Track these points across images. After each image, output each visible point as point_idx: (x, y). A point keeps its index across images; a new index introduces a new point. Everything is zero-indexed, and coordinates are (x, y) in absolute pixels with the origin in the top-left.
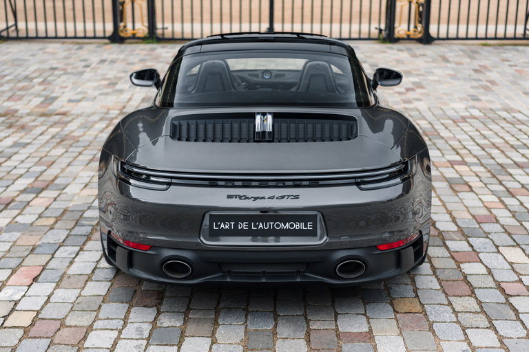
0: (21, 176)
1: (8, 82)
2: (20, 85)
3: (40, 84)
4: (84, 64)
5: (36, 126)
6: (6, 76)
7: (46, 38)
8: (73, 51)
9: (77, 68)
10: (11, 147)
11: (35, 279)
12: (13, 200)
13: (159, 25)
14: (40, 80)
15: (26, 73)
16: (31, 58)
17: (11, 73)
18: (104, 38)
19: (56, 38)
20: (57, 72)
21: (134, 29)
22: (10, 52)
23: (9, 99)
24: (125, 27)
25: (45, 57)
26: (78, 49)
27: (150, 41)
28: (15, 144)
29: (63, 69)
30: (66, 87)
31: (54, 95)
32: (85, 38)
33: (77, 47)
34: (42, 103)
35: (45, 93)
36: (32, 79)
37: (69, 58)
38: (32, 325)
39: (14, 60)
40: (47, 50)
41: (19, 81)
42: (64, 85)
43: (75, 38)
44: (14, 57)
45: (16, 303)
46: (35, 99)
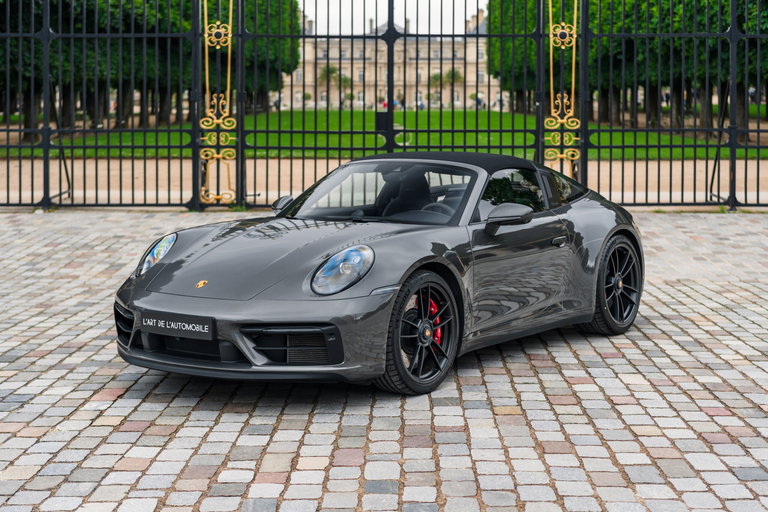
0: (92, 327)
1: (63, 250)
2: (79, 252)
3: (102, 251)
4: (156, 232)
5: (102, 290)
6: (60, 244)
7: (109, 205)
8: (141, 220)
9: (147, 236)
10: (75, 306)
11: (120, 397)
12: (85, 345)
13: (250, 191)
14: (104, 248)
15: (85, 241)
16: (89, 226)
17: (65, 242)
18: (181, 205)
19: (121, 205)
20: (122, 240)
21: (218, 194)
22: (63, 221)
23: (66, 266)
24: (206, 191)
25: (109, 225)
26: (147, 217)
27: (239, 208)
28: (80, 304)
29: (130, 237)
30: (135, 254)
31: (120, 261)
32: (157, 205)
33: (146, 215)
34: (107, 269)
35: (111, 260)
36: (93, 247)
37: (138, 226)
38: (122, 423)
39: (68, 229)
40: (110, 219)
41: (77, 249)
42: (133, 252)
43: (145, 205)
44: (69, 225)
45: (102, 412)
46: (98, 266)
